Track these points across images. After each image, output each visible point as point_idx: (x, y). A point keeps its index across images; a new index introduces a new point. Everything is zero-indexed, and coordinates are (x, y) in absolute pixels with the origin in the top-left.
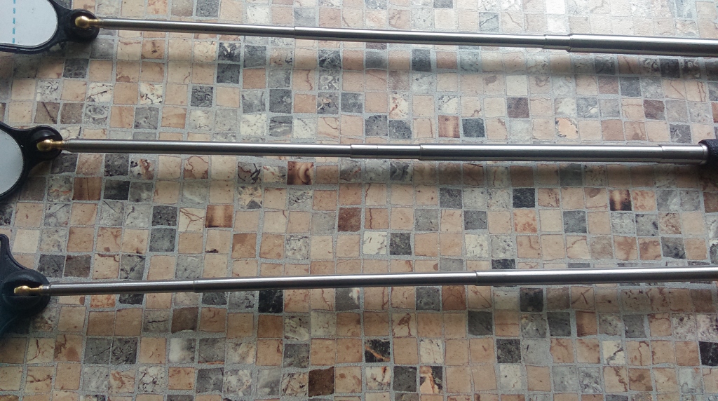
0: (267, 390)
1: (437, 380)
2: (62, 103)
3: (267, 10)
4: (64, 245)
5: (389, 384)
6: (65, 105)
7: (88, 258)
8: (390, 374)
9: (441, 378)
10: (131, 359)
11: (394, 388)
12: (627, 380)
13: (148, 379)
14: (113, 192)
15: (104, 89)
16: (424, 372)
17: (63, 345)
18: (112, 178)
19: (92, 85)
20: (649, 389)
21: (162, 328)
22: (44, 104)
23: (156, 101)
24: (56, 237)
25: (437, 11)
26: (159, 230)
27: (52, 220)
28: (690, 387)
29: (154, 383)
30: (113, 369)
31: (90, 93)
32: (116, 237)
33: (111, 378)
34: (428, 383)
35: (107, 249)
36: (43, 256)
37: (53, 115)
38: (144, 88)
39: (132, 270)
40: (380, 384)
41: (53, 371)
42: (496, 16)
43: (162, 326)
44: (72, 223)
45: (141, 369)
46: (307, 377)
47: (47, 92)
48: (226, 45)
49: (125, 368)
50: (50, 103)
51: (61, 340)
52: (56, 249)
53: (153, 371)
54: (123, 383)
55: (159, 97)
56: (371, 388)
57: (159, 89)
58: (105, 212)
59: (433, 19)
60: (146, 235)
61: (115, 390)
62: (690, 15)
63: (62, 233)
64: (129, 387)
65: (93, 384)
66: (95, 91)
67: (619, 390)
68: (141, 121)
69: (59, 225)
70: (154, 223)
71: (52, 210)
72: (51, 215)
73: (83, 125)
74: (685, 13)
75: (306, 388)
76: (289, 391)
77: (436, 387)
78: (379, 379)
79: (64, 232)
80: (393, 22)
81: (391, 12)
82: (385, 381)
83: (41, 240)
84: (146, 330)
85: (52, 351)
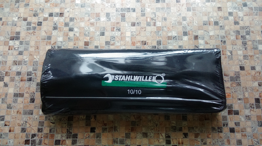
0: (59, 120)
1: (95, 118)
2: (18, 61)
3: (62, 38)
4: (18, 91)
5: (85, 119)
6: (19, 61)
7: (23, 94)
8: (85, 117)
9: (96, 118)
10: (32, 114)
11: (86, 120)
12: (136, 118)
13: (35, 118)
14: (29, 80)
15: (27, 57)
16: (92, 117)
17: (19, 111)
18: (28, 77)
19: (24, 57)
20: (141, 120)
21: (38, 108)
22: (14, 61)
23: (38, 60)
24: (17, 89)
25: (101, 36)
26: (38, 87)
27: (16, 86)
28: (150, 119)
29: (36, 119)
30: (28, 116)
31: (24, 58)
32: (29, 89)
33: (28, 118)
34: (93, 119)
35: (27, 92)
36: (14, 93)
37: (16, 63)
38: (35, 57)
39: (32, 96)
40: (83, 119)
41: (16, 117)
42: (114, 37)
43: (38, 107)
44: (20, 86)
45: (34, 116)
46: (67, 118)
47: (15, 58)
48: (53, 46)
49: (31, 116)
50: (16, 61)
51: (18, 110)
52: (17, 92)
53: (36, 116)
54: (30, 119)
55: (38, 59)
56: (81, 120)
57: (38, 57)
58: (27, 84)
59: (100, 38)
60: (35, 89)
61: (29, 120)
62: (160, 35)
63: (18, 88)
64: (31, 120)
65: (24, 119)
66: (25, 58)
67: (134, 120)
68: (34, 64)
69: (17, 87)
70: (37, 86)
71: (16, 84)
72: (16, 85)
73: (22, 65)
74: (159, 34)
75: (67, 120)
76: (63, 121)
77: (95, 120)
78: (83, 118)
79: (19, 88)
80: (91, 39)
81: (90, 37)
82: (84, 118)
83: (14, 90)
84: (35, 108)
85: (16, 112)
